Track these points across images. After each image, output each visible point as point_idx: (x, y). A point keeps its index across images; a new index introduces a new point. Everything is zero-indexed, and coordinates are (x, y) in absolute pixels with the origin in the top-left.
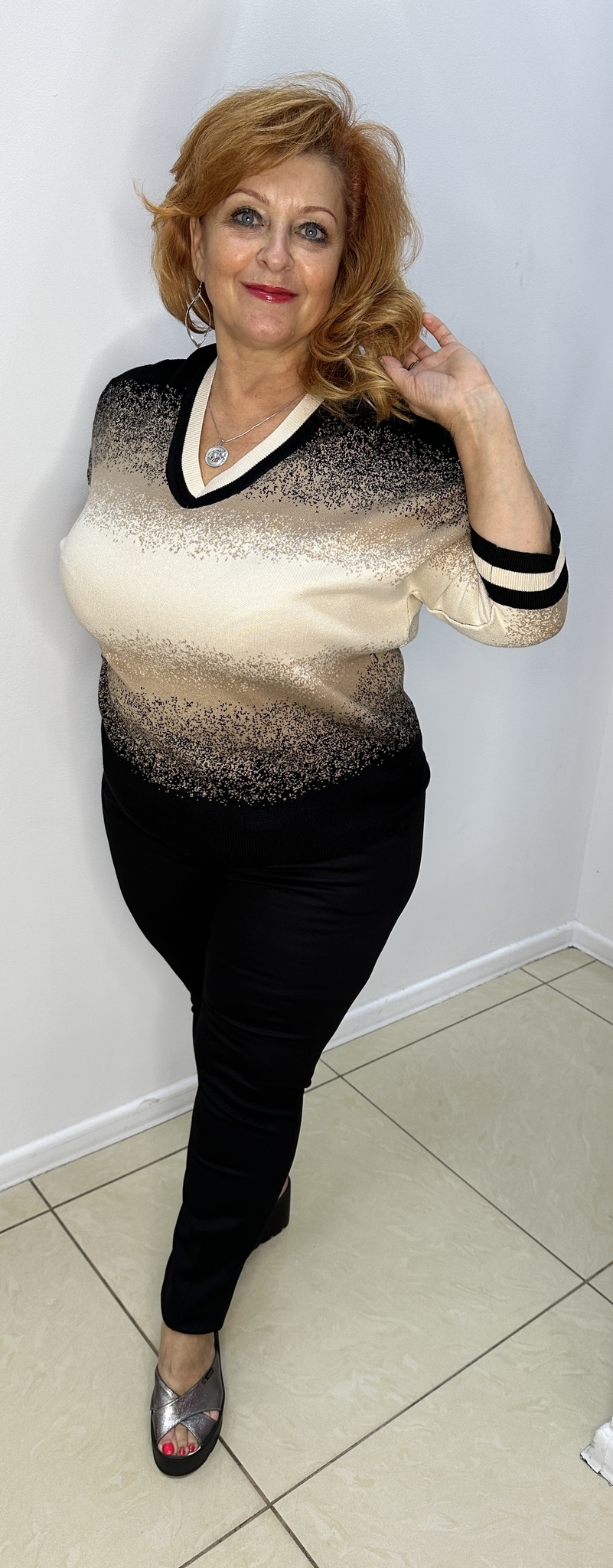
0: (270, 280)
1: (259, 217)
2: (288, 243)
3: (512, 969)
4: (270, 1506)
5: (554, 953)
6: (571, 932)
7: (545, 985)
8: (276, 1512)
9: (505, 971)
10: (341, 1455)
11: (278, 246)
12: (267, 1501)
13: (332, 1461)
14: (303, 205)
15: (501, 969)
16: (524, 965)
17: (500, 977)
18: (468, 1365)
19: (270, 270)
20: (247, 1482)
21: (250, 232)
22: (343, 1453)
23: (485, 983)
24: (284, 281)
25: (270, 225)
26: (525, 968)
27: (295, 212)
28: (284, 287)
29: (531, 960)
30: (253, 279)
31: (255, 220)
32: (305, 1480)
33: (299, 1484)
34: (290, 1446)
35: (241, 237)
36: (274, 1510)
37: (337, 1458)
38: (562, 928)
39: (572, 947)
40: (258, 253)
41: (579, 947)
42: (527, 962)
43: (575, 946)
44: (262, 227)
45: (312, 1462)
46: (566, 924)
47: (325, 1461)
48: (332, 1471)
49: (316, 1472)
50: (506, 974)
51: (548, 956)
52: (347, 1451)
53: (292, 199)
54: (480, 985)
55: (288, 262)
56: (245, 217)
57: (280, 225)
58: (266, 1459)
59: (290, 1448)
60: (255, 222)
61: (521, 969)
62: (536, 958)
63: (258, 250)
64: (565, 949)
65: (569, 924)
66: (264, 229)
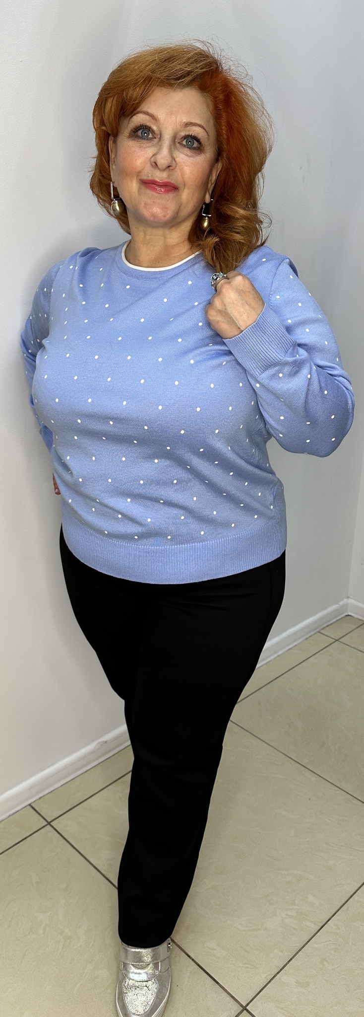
0: (160, 176)
1: (153, 132)
2: (173, 149)
3: (312, 633)
4: (245, 1008)
5: (337, 620)
6: (345, 606)
7: (337, 642)
8: (250, 1013)
9: (309, 635)
10: (283, 968)
11: (165, 151)
12: (241, 1006)
13: (278, 973)
14: (185, 120)
15: (307, 633)
16: (320, 629)
17: (307, 639)
18: (351, 897)
19: (159, 169)
20: (225, 994)
21: (145, 143)
22: (284, 966)
23: (299, 644)
24: (169, 177)
25: (160, 139)
26: (322, 631)
27: (178, 126)
28: (169, 180)
29: (324, 626)
30: (148, 176)
31: (150, 134)
32: (262, 989)
33: (260, 991)
34: (249, 966)
35: (140, 147)
36: (248, 1011)
37: (281, 970)
38: (341, 603)
39: (348, 615)
40: (152, 157)
41: (353, 615)
42: (322, 627)
43: (350, 614)
44: (155, 140)
45: (266, 975)
46: (343, 600)
47: (274, 973)
48: (280, 979)
49: (270, 982)
50: (311, 636)
51: (334, 622)
52: (286, 964)
53: (176, 117)
54: (296, 645)
55: (172, 162)
56: (143, 133)
57: (167, 136)
58: (234, 976)
59: (248, 968)
60: (151, 136)
61: (319, 632)
62: (327, 624)
63: (152, 155)
64: (344, 617)
65: (345, 601)
66: (156, 140)
